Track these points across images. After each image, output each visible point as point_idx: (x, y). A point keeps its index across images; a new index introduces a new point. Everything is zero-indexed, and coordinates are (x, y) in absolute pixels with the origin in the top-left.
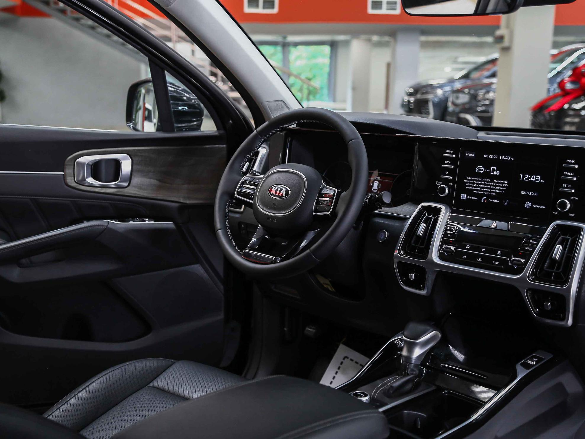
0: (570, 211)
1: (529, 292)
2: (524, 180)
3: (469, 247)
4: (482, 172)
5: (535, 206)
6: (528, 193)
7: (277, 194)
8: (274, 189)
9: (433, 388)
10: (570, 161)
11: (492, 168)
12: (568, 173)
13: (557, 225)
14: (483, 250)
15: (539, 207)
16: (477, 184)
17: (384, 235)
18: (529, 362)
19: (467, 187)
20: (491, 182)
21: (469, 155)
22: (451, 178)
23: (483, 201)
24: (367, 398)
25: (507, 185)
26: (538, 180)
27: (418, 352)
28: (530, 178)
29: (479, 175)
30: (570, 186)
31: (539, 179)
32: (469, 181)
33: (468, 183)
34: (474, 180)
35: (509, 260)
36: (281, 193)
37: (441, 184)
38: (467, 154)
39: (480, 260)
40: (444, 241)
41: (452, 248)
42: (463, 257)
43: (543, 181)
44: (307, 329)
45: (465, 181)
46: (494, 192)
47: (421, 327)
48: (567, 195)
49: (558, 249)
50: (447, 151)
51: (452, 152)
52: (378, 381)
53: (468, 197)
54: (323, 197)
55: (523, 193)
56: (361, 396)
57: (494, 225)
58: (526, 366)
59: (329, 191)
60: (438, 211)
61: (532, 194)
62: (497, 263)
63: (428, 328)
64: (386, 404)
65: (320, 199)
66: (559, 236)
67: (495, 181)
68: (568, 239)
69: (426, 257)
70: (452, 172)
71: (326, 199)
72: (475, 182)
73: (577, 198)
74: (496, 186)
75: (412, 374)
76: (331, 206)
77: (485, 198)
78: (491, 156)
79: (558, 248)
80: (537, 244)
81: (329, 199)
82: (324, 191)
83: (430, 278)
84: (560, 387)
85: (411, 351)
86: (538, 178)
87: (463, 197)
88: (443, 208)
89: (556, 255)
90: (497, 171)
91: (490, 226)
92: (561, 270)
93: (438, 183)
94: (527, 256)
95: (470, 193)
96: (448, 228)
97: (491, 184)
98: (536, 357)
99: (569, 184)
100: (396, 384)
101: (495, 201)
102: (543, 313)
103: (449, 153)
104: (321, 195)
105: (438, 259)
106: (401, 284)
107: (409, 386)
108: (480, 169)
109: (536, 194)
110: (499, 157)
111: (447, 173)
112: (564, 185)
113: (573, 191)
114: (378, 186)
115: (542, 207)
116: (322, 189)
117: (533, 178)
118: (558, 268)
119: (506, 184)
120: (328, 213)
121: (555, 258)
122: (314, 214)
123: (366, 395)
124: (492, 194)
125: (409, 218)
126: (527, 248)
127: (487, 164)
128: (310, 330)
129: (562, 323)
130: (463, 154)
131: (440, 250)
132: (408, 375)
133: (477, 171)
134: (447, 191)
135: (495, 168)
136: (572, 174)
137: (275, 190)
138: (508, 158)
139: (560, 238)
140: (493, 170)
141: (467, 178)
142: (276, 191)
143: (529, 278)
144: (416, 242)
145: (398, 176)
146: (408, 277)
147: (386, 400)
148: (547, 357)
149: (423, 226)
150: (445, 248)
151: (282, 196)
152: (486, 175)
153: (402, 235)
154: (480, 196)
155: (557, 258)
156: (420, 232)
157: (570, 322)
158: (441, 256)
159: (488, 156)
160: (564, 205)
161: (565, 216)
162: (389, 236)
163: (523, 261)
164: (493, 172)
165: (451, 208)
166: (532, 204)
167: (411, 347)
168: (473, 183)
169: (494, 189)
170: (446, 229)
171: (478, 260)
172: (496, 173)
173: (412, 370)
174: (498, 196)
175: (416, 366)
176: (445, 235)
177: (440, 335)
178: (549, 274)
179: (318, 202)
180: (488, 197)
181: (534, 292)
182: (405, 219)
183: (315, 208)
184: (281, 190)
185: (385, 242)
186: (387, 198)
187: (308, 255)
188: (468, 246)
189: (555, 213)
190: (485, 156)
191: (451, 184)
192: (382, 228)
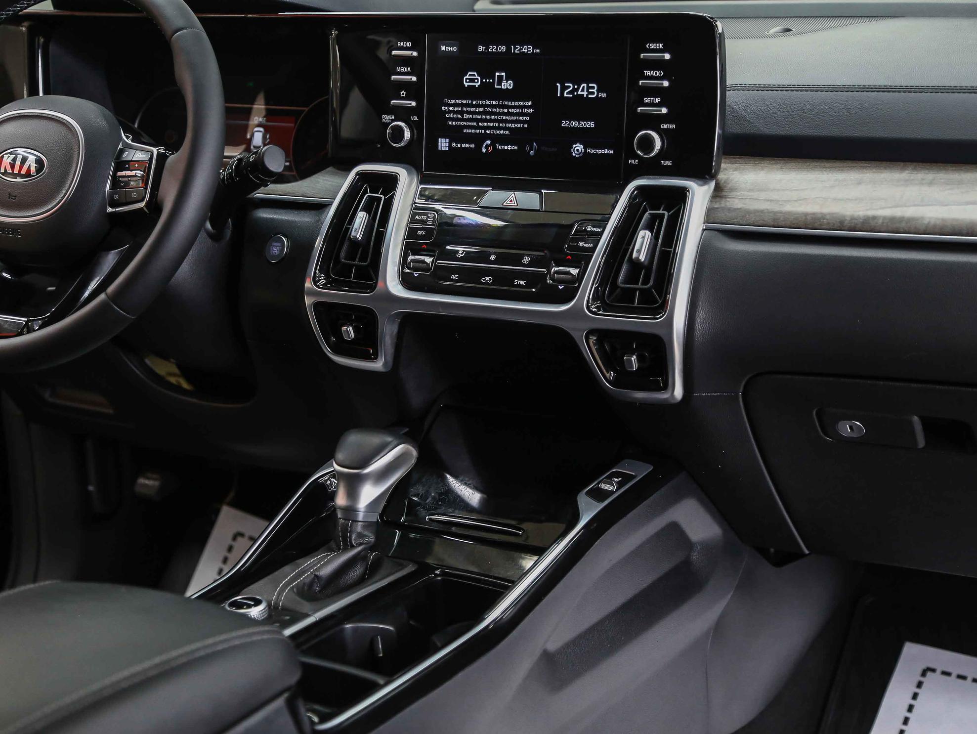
0: (662, 155)
1: (593, 339)
2: (565, 95)
3: (462, 254)
4: (477, 85)
5: (592, 151)
6: (575, 124)
7: (16, 171)
8: (7, 160)
9: (410, 568)
10: (653, 46)
11: (497, 74)
12: (652, 73)
13: (639, 188)
14: (493, 257)
15: (600, 151)
16: (468, 113)
17: (279, 248)
18: (604, 486)
19: (450, 123)
20: (498, 106)
21: (447, 49)
22: (414, 104)
23: (484, 150)
24: (261, 607)
25: (531, 111)
26: (593, 93)
27: (369, 493)
28: (577, 90)
29: (472, 93)
30: (658, 100)
31: (595, 90)
32: (451, 108)
33: (450, 112)
34: (462, 105)
35: (546, 275)
36: (25, 167)
37: (393, 121)
38: (443, 48)
39: (487, 279)
40: (411, 246)
41: (428, 260)
42: (452, 277)
43: (604, 95)
44: (142, 481)
45: (444, 108)
46: (505, 129)
47: (374, 439)
48: (653, 122)
49: (643, 239)
50: (400, 44)
51: (409, 44)
52: (287, 568)
53: (454, 145)
54: (128, 169)
55: (565, 124)
56: (249, 606)
57: (511, 201)
58: (598, 495)
59: (139, 154)
60: (390, 182)
61: (584, 124)
62: (522, 283)
63: (389, 439)
64: (306, 616)
65: (119, 174)
66: (645, 211)
67: (505, 103)
68: (664, 214)
69: (373, 288)
70: (413, 91)
71: (133, 173)
72: (465, 109)
73: (674, 126)
74: (509, 114)
75: (361, 544)
76: (146, 189)
77: (489, 142)
78: (492, 49)
79: (643, 237)
80: (601, 234)
81: (139, 173)
82: (128, 155)
83: (388, 332)
84: (674, 529)
85: (353, 494)
86: (593, 88)
87: (443, 144)
88: (402, 172)
89: (639, 251)
90: (507, 80)
91: (504, 204)
92: (651, 283)
93: (386, 118)
94: (582, 259)
95: (455, 134)
96: (417, 217)
97: (497, 110)
98: (617, 474)
99: (656, 97)
100: (326, 571)
101: (510, 147)
102: (625, 379)
103: (404, 50)
104: (122, 165)
105: (400, 287)
106: (328, 351)
107: (357, 571)
108: (472, 79)
109: (591, 124)
110: (508, 49)
111: (403, 93)
112: (647, 100)
113: (664, 110)
114: (264, 138)
115: (606, 151)
116: (122, 151)
117: (583, 90)
118: (646, 282)
119: (529, 107)
120: (142, 205)
121: (638, 258)
122: (110, 210)
123: (258, 603)
124: (502, 132)
125: (331, 204)
126: (581, 244)
127: (487, 66)
128: (148, 483)
129: (664, 396)
130: (434, 48)
131: (403, 268)
132: (353, 547)
133: (466, 85)
134: (407, 134)
135: (503, 74)
136: (660, 73)
137: (9, 160)
138: (527, 49)
139: (646, 215)
140: (500, 78)
141: (446, 100)
142: (13, 166)
143: (588, 308)
144: (351, 256)
145: (304, 111)
146: (339, 335)
147: (306, 607)
148: (639, 471)
149: (361, 218)
150: (412, 261)
151: (28, 174)
152: (487, 91)
153: (319, 243)
154: (478, 139)
155: (642, 258)
156: (357, 231)
157: (678, 392)
158: (407, 281)
159: (487, 48)
160: (647, 144)
161: (652, 168)
162: (292, 248)
163: (574, 271)
164: (500, 83)
165: (418, 169)
166: (585, 148)
167: (353, 483)
168: (462, 113)
169: (506, 121)
170: (412, 220)
171: (484, 280)
172: (507, 85)
173: (360, 536)
174: (515, 136)
175: (368, 525)
176: (411, 233)
177: (415, 453)
178: (628, 296)
179: (116, 183)
180: (496, 139)
181: (603, 336)
182: (322, 207)
183: (111, 196)
184: (24, 160)
185: (283, 260)
186: (276, 161)
187: (103, 306)
188: (461, 251)
189: (633, 162)
190: (481, 48)
191: (415, 118)
192: (273, 231)
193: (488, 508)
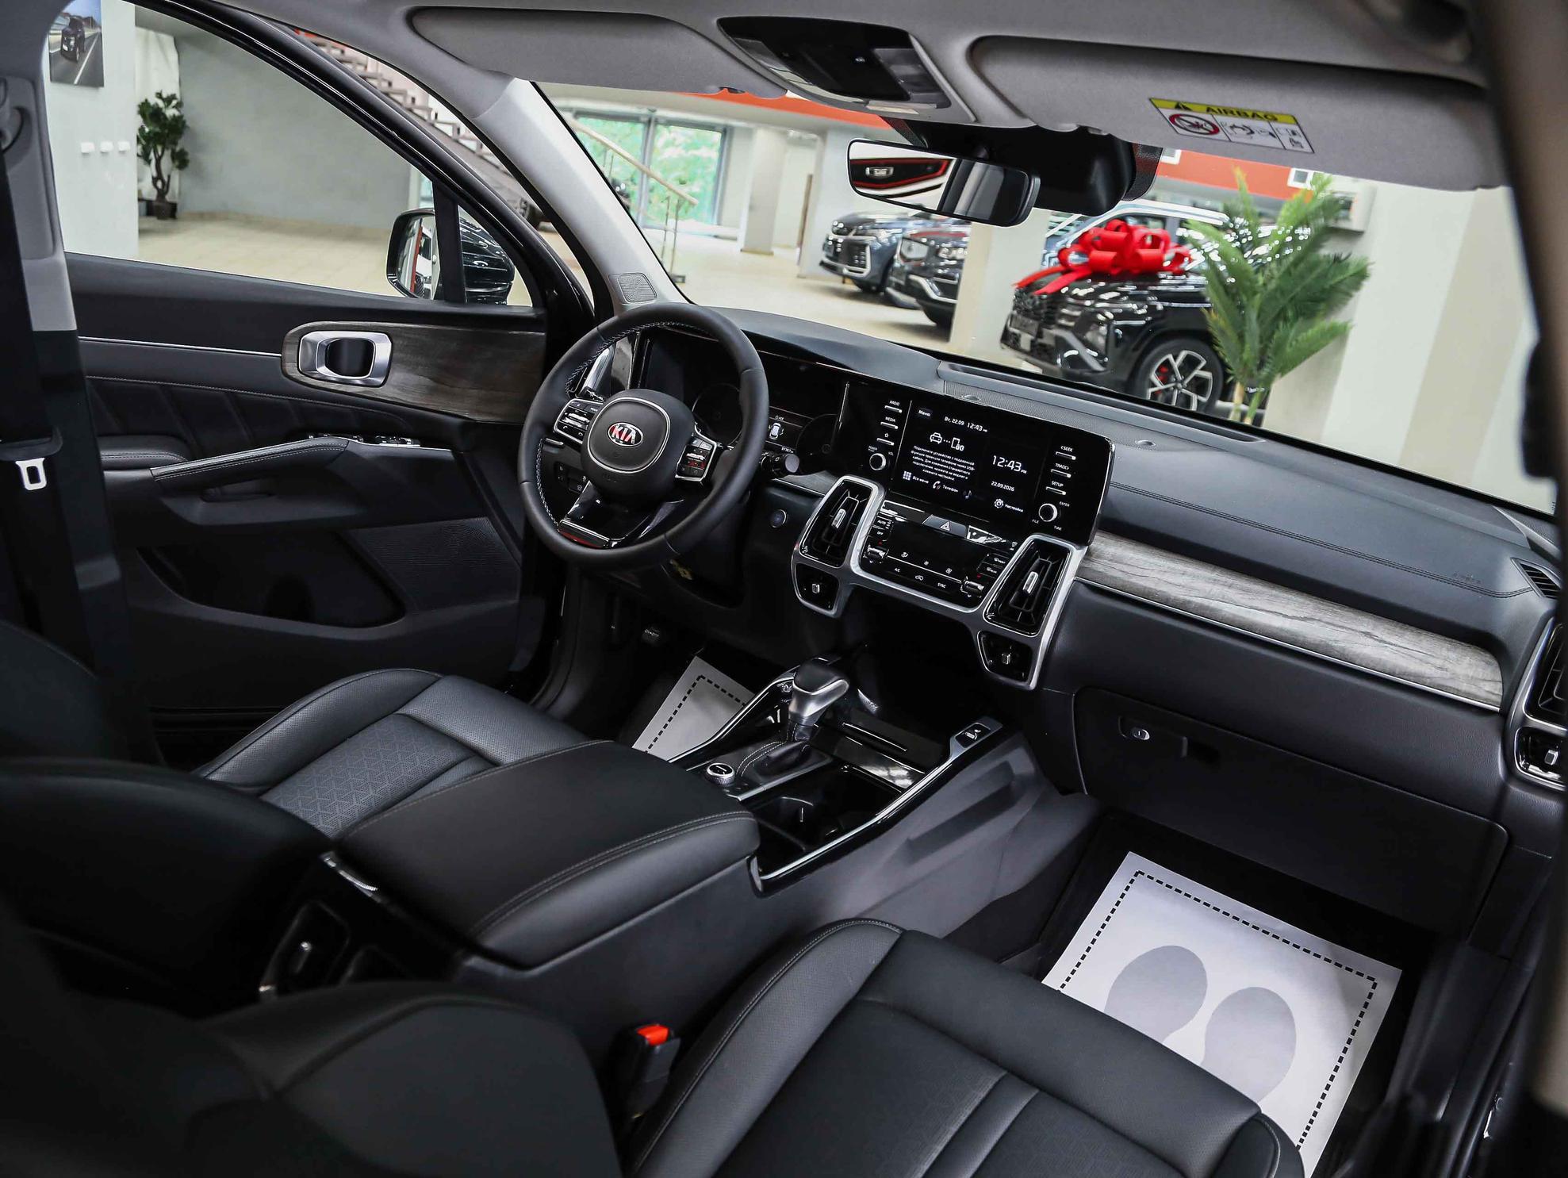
0: (1057, 522)
1: (983, 636)
2: (998, 465)
3: (906, 555)
4: (939, 442)
5: (1009, 507)
6: (1000, 485)
7: (622, 439)
8: (617, 429)
9: (828, 761)
10: (1065, 449)
11: (954, 439)
12: (1061, 466)
13: (1036, 541)
14: (926, 563)
15: (1014, 508)
16: (929, 459)
17: (782, 518)
18: (969, 735)
19: (915, 463)
20: (950, 460)
21: (923, 413)
22: (892, 444)
23: (934, 487)
24: (731, 775)
25: (972, 469)
26: (1018, 469)
27: (812, 709)
28: (1007, 464)
29: (934, 447)
30: (1062, 485)
31: (1019, 467)
32: (918, 454)
33: (916, 455)
34: (926, 453)
35: (960, 585)
36: (629, 436)
37: (876, 452)
38: (920, 412)
39: (920, 577)
40: (873, 539)
41: (882, 554)
42: (896, 569)
43: (1025, 472)
44: (647, 631)
45: (912, 452)
46: (952, 476)
47: (820, 672)
48: (1055, 499)
49: (1033, 578)
50: (891, 402)
51: (898, 404)
52: (750, 749)
53: (914, 478)
54: (693, 453)
55: (994, 484)
56: (721, 772)
57: (946, 526)
58: (964, 741)
59: (705, 444)
60: (865, 493)
61: (1007, 487)
62: (943, 586)
63: (831, 674)
64: (758, 786)
65: (688, 455)
66: (1036, 558)
67: (956, 459)
68: (1048, 564)
69: (840, 563)
70: (894, 436)
71: (698, 457)
72: (927, 456)
73: (1068, 505)
74: (957, 467)
75: (800, 740)
76: (705, 470)
77: (939, 482)
78: (955, 421)
79: (1033, 577)
80: (1004, 566)
81: (702, 458)
82: (696, 443)
83: (843, 594)
84: (1006, 767)
85: (801, 706)
86: (1018, 465)
87: (907, 476)
88: (875, 488)
89: (1028, 586)
90: (960, 444)
91: (941, 527)
92: (1032, 609)
93: (872, 448)
94: (988, 582)
95: (917, 471)
96: (879, 521)
97: (949, 463)
98: (978, 727)
99: (1060, 483)
100: (776, 754)
101: (952, 490)
102: (998, 667)
103: (894, 406)
104: (691, 449)
105: (859, 568)
106: (799, 596)
107: (795, 756)
108: (936, 438)
109: (1013, 489)
110: (966, 424)
111: (887, 435)
112: (1054, 483)
113: (1064, 493)
114: (780, 431)
115: (1018, 509)
116: (692, 439)
117: (1011, 465)
118: (1028, 607)
119: (971, 466)
120: (700, 480)
121: (1026, 591)
122: (677, 476)
123: (729, 771)
124: (950, 478)
125: (823, 497)
126: (989, 569)
127: (949, 432)
128: (651, 634)
129: (1022, 684)
130: (915, 411)
131: (863, 553)
132: (794, 741)
133: (932, 440)
134: (884, 463)
135: (959, 440)
136: (1067, 468)
137: (619, 430)
138: (979, 428)
139: (1037, 561)
140: (956, 442)
141: (915, 447)
142: (620, 433)
143: (985, 616)
144: (829, 536)
145: (810, 420)
146: (810, 588)
147: (760, 779)
148: (994, 727)
149: (842, 513)
150: (871, 551)
151: (629, 442)
152: (944, 448)
153: (810, 522)
154: (933, 479)
155: (1029, 591)
156: (836, 522)
157: (1033, 684)
158: (864, 564)
159: (951, 420)
160: (1048, 512)
161: (1047, 529)
162: (789, 520)
163: (981, 587)
164: (955, 445)
165: (886, 490)
166: (1004, 504)
167: (803, 700)
168: (924, 458)
169: (954, 472)
170: (876, 522)
171: (917, 577)
172: (960, 448)
173: (801, 734)
174: (957, 483)
175: (807, 728)
176: (873, 532)
177: (848, 686)
178: (1014, 613)
179: (685, 459)
180: (944, 481)
181: (991, 637)
182: (816, 497)
183: (680, 467)
184: (629, 432)
185: (782, 528)
186: (792, 464)
187: (662, 544)
188: (905, 553)
189: (1035, 522)
190: (946, 419)
191: (891, 453)
192: (780, 505)
193: (880, 715)
